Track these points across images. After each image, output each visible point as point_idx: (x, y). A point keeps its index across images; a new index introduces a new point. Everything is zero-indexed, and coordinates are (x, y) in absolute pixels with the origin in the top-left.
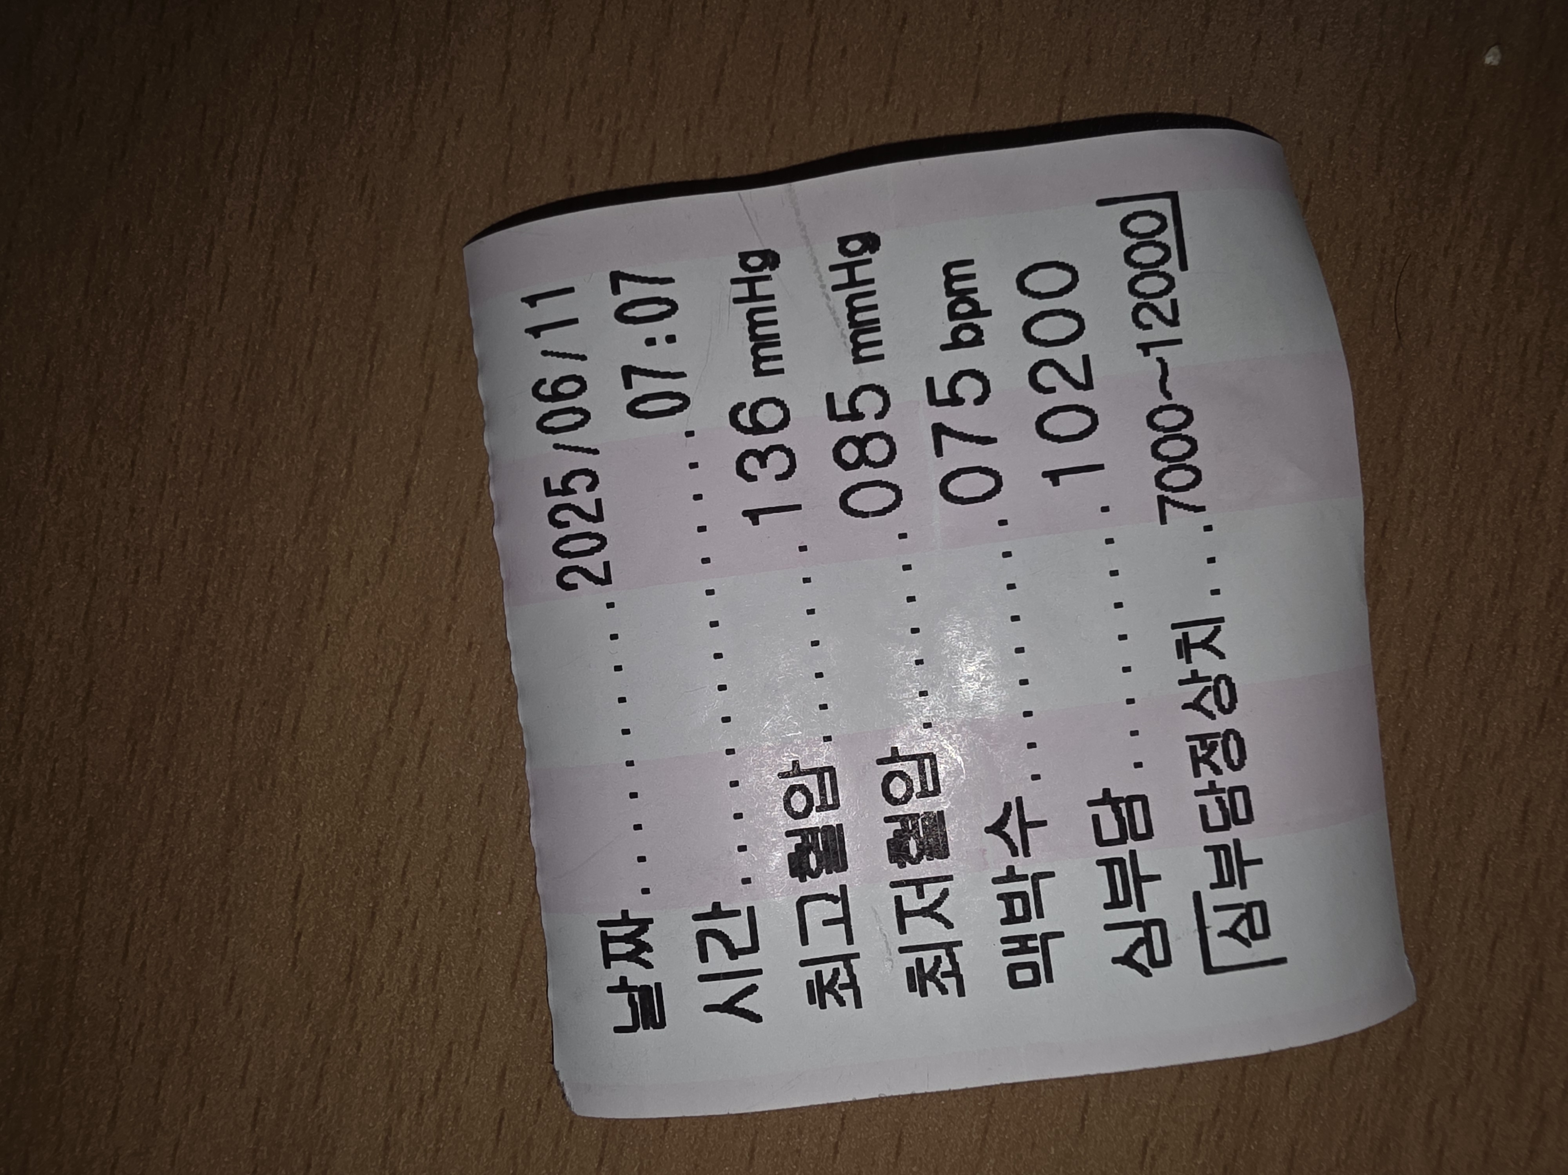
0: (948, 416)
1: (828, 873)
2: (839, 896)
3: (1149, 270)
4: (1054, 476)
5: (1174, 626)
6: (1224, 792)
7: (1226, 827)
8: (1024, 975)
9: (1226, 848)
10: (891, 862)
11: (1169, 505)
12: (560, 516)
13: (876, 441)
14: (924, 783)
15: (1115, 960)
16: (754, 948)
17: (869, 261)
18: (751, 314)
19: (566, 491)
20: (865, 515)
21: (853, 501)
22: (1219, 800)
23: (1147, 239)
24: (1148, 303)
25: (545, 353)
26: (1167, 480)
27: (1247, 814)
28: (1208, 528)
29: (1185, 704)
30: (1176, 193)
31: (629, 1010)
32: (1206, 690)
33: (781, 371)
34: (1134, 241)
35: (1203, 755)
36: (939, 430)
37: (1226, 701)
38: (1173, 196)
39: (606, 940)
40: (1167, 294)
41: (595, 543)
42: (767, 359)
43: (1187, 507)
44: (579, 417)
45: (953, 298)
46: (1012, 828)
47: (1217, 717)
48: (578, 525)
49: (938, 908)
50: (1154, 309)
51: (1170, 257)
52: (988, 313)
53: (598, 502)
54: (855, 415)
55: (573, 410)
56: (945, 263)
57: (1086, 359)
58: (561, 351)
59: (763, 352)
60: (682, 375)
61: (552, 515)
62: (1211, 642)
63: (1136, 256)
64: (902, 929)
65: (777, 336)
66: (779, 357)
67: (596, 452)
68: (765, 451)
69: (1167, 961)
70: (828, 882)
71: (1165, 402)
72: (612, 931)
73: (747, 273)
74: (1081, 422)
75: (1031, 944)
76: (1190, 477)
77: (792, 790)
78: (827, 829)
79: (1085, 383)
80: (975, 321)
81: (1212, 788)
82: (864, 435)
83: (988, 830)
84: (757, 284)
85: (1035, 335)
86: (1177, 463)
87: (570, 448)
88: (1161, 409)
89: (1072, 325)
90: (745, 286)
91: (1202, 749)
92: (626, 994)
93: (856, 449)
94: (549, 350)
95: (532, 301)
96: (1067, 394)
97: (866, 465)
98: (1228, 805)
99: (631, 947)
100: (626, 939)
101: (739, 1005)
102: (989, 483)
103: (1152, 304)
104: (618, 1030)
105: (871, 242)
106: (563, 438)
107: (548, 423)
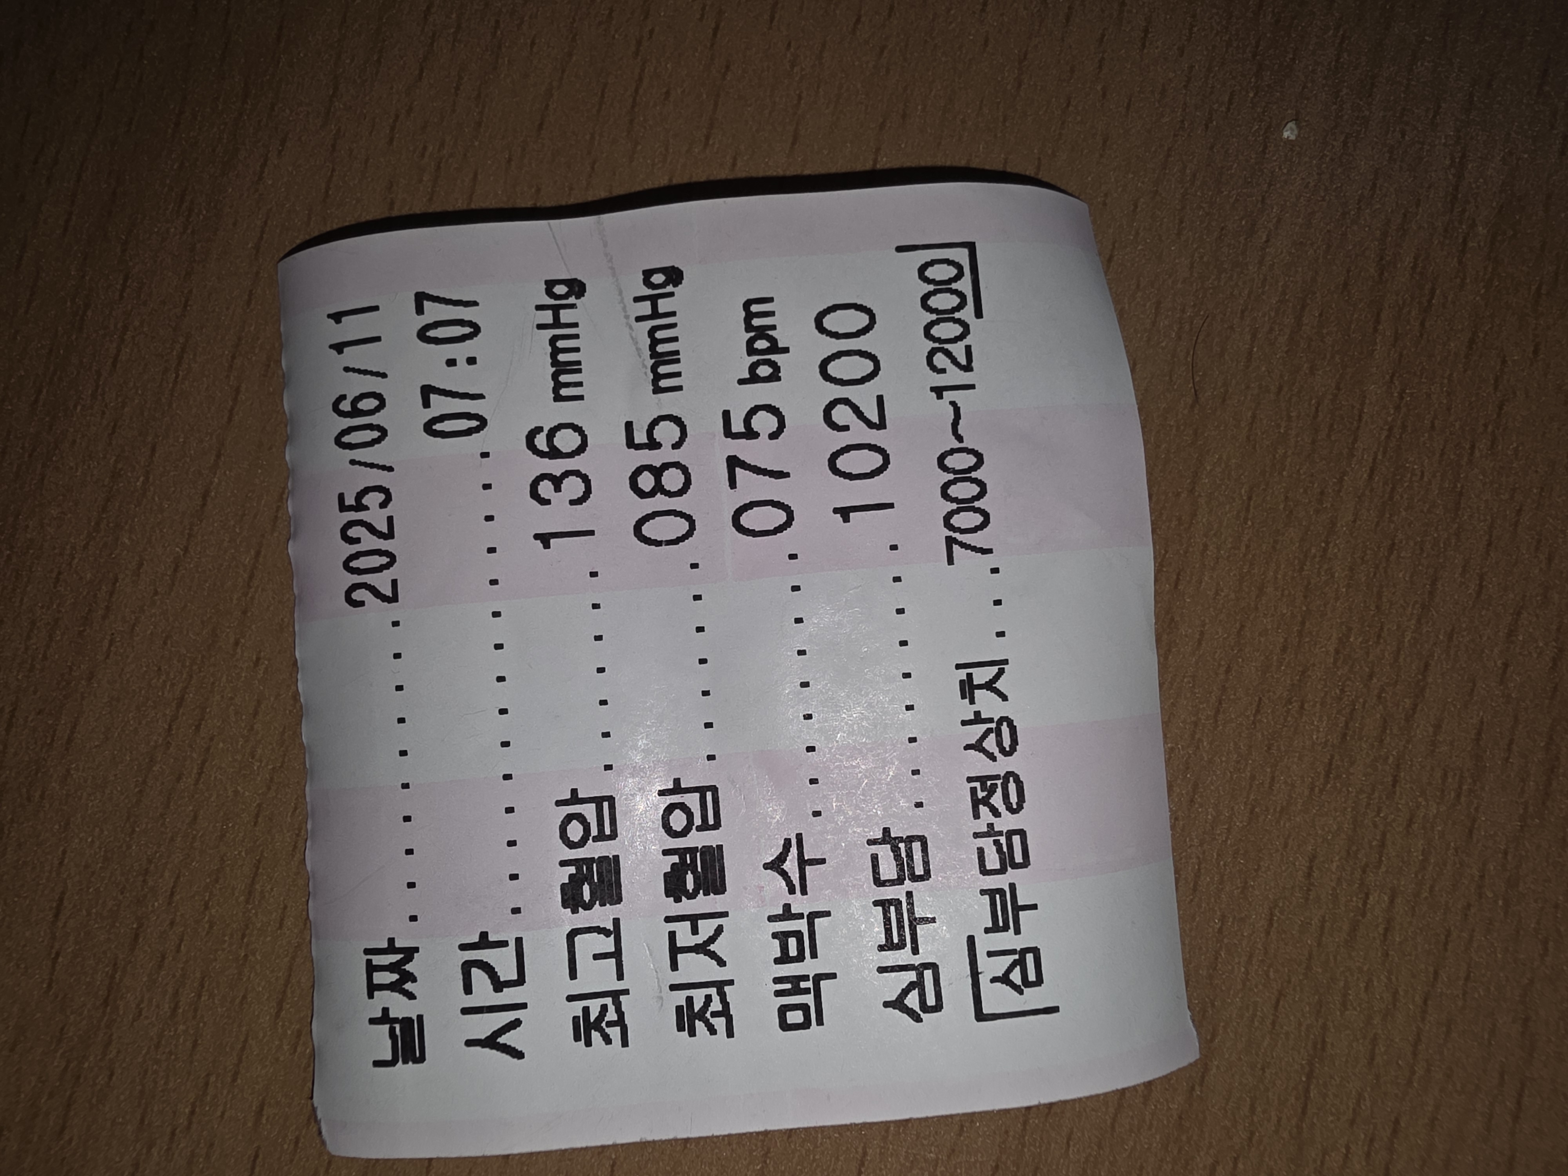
0: (744, 449)
1: (601, 905)
2: (612, 929)
3: (945, 316)
4: (845, 513)
5: (959, 667)
6: (1002, 835)
7: (1002, 871)
8: (794, 1017)
9: (1001, 892)
10: (667, 896)
11: (957, 546)
12: (352, 532)
13: (673, 470)
14: (704, 817)
15: (887, 1004)
16: (520, 981)
17: (671, 294)
18: (553, 340)
19: (360, 507)
20: (658, 543)
21: (647, 530)
22: (997, 843)
23: (943, 287)
24: (943, 348)
25: (347, 369)
26: (955, 521)
27: (1023, 858)
28: (995, 571)
29: (967, 745)
30: (974, 243)
31: (389, 1042)
32: (989, 731)
33: (581, 398)
34: (931, 287)
35: (983, 797)
36: (733, 463)
37: (1007, 743)
38: (971, 247)
39: (371, 969)
40: (962, 340)
41: (385, 560)
42: (567, 385)
43: (974, 549)
44: (376, 434)
45: (752, 334)
46: (791, 865)
47: (998, 759)
48: (370, 542)
49: (712, 945)
50: (948, 354)
51: (966, 304)
52: (786, 350)
53: (390, 520)
54: (653, 444)
55: (370, 427)
56: (745, 299)
57: (880, 400)
58: (362, 368)
59: (563, 378)
60: (481, 396)
61: (344, 531)
62: (995, 683)
63: (933, 302)
64: (674, 966)
65: (579, 363)
66: (580, 384)
67: (390, 469)
68: (561, 476)
69: (938, 1007)
70: (601, 915)
71: (957, 445)
72: (379, 960)
73: (553, 300)
74: (871, 461)
75: (803, 985)
76: (978, 519)
77: (569, 818)
78: (603, 859)
79: (878, 423)
80: (773, 357)
81: (990, 832)
82: (660, 464)
83: (767, 866)
84: (562, 312)
85: (831, 374)
86: (965, 505)
87: (366, 465)
88: (952, 451)
89: (868, 366)
90: (550, 313)
91: (982, 791)
92: (387, 1026)
93: (652, 478)
94: (351, 366)
95: (337, 317)
96: (860, 433)
97: (661, 494)
98: (1005, 849)
99: (395, 977)
100: (391, 968)
101: (501, 1040)
102: (781, 517)
103: (947, 349)
104: (378, 1064)
105: (674, 276)
106: (360, 454)
107: (346, 439)
